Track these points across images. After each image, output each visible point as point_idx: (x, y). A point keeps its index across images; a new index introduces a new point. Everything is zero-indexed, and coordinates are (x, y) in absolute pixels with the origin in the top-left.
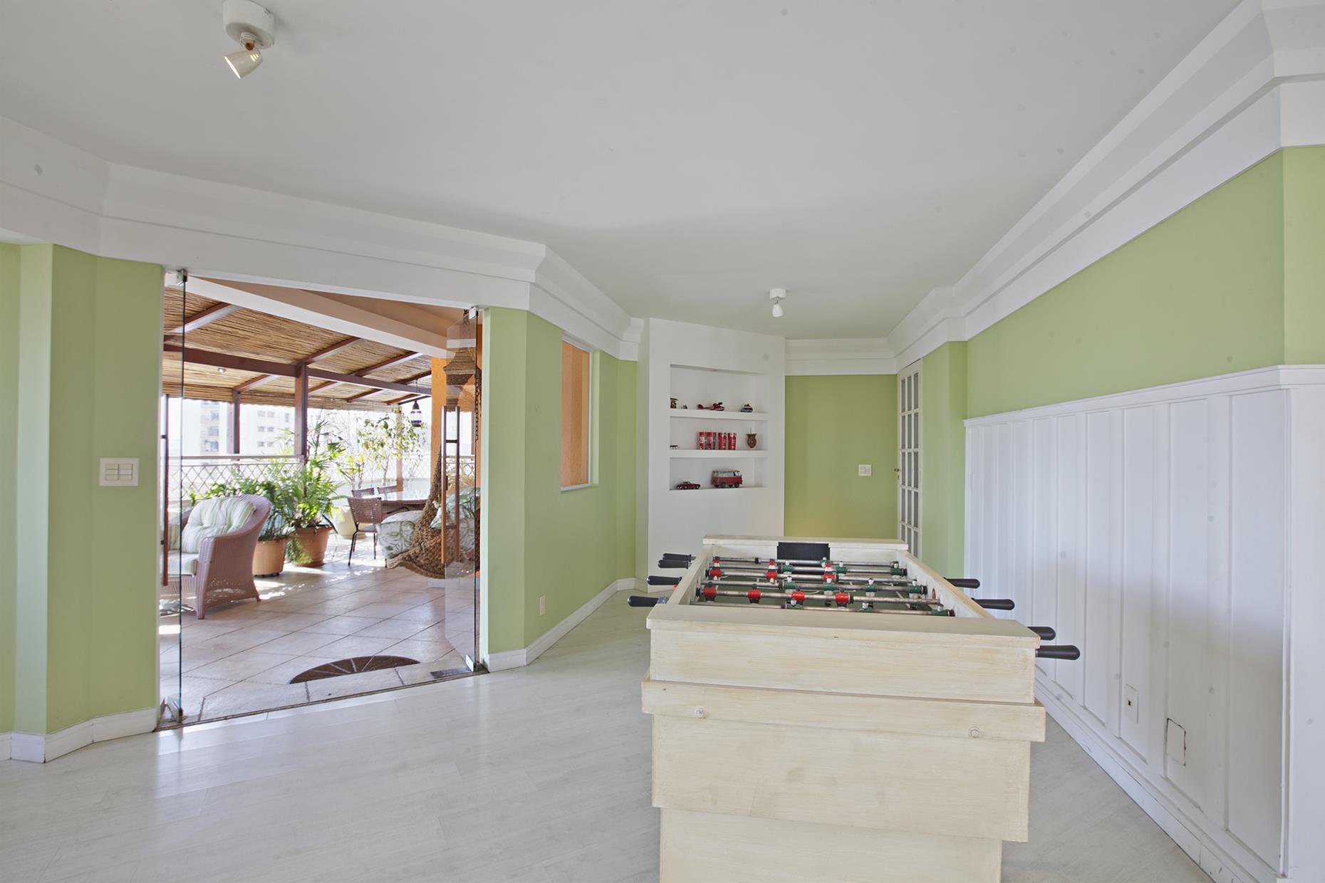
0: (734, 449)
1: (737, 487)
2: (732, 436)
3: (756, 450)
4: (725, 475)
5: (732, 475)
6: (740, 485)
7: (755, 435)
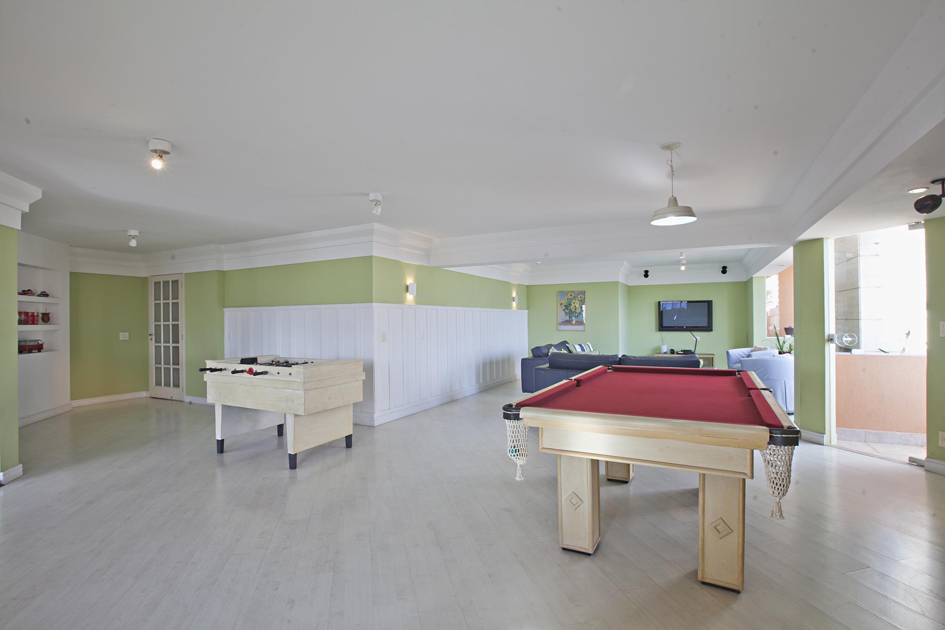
0: (37, 324)
1: (39, 351)
2: (36, 315)
3: (50, 324)
4: (32, 344)
5: (36, 343)
6: (42, 350)
7: (49, 314)
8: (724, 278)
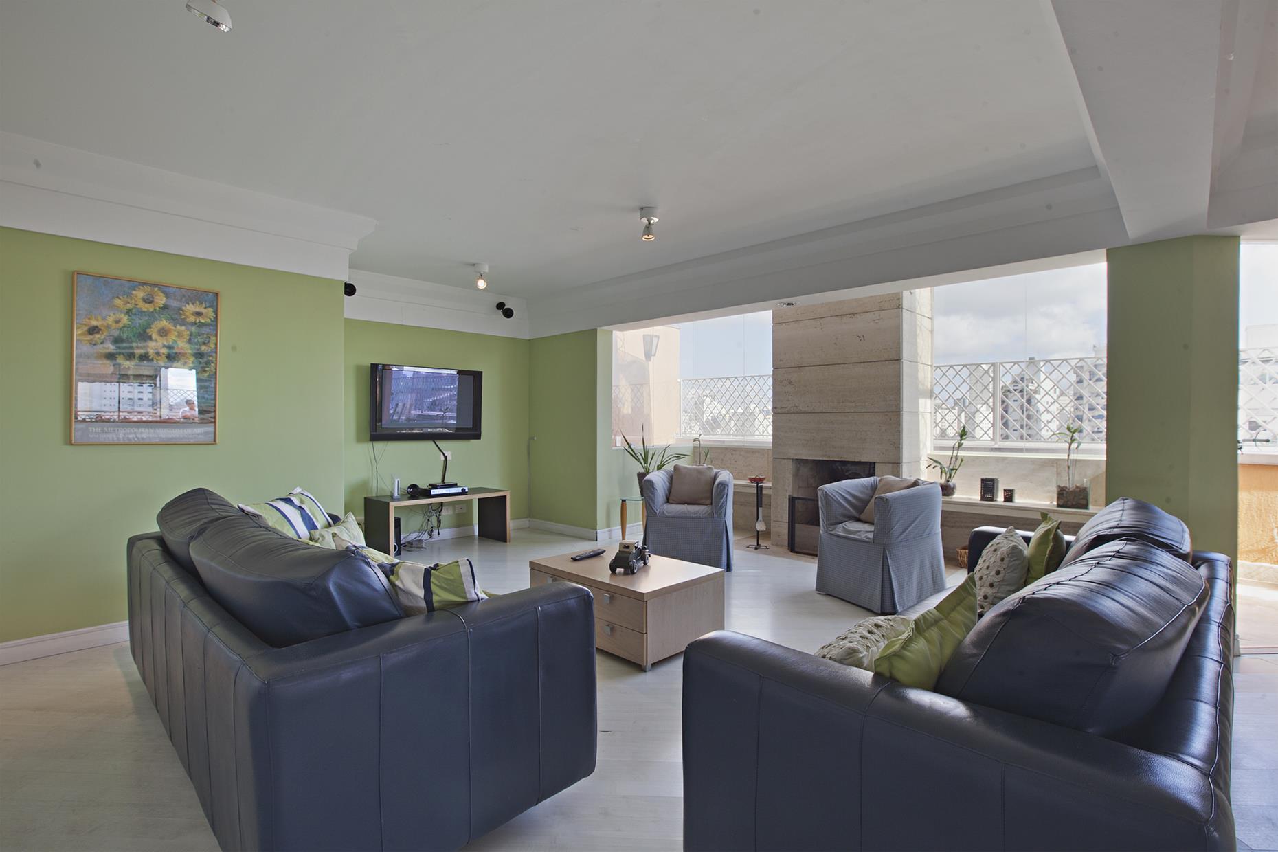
8: (500, 327)
